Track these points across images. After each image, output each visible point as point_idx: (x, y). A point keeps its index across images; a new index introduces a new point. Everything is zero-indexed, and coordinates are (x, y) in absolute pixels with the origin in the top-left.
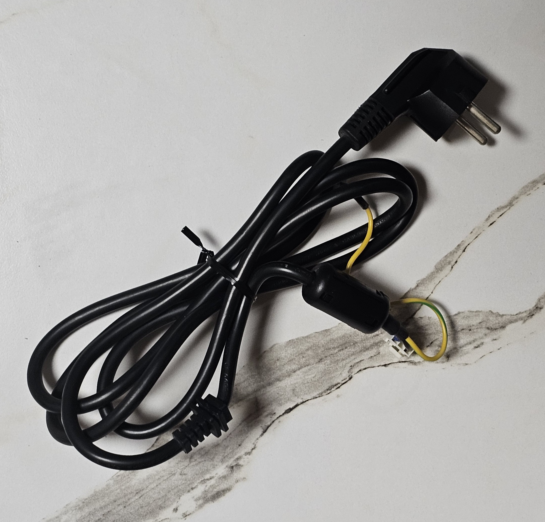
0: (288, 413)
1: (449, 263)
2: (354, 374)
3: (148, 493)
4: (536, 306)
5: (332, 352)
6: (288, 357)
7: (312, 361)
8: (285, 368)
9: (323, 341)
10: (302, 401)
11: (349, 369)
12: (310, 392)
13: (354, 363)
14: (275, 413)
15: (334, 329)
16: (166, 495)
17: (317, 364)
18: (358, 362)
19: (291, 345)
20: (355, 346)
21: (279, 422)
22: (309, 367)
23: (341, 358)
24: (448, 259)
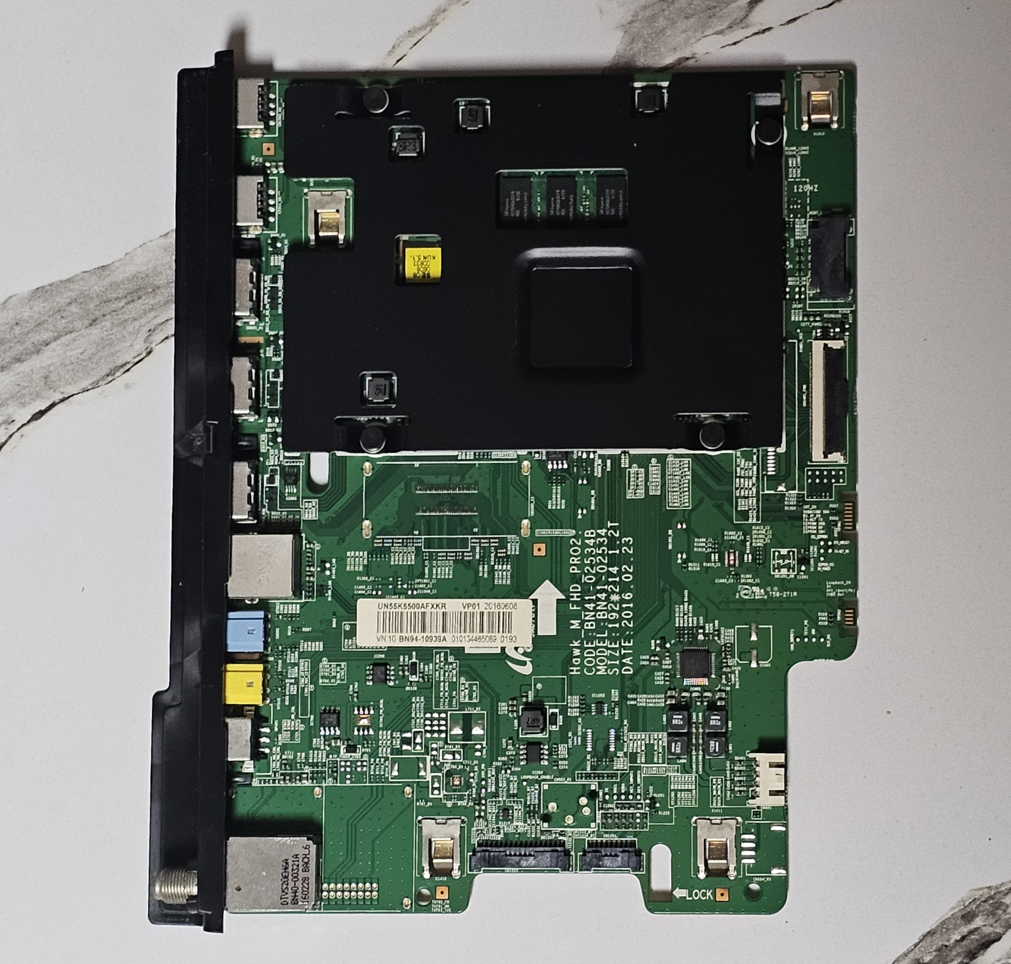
0: (37, 420)
5: (113, 306)
6: (35, 318)
7: (78, 324)
8: (30, 338)
9: (96, 286)
10: (61, 397)
12: (76, 381)
13: (156, 325)
14: (13, 421)
15: (117, 264)
17: (88, 331)
18: (163, 323)
19: (39, 297)
20: (156, 294)
21: (22, 436)
22: (73, 335)
23: (131, 316)
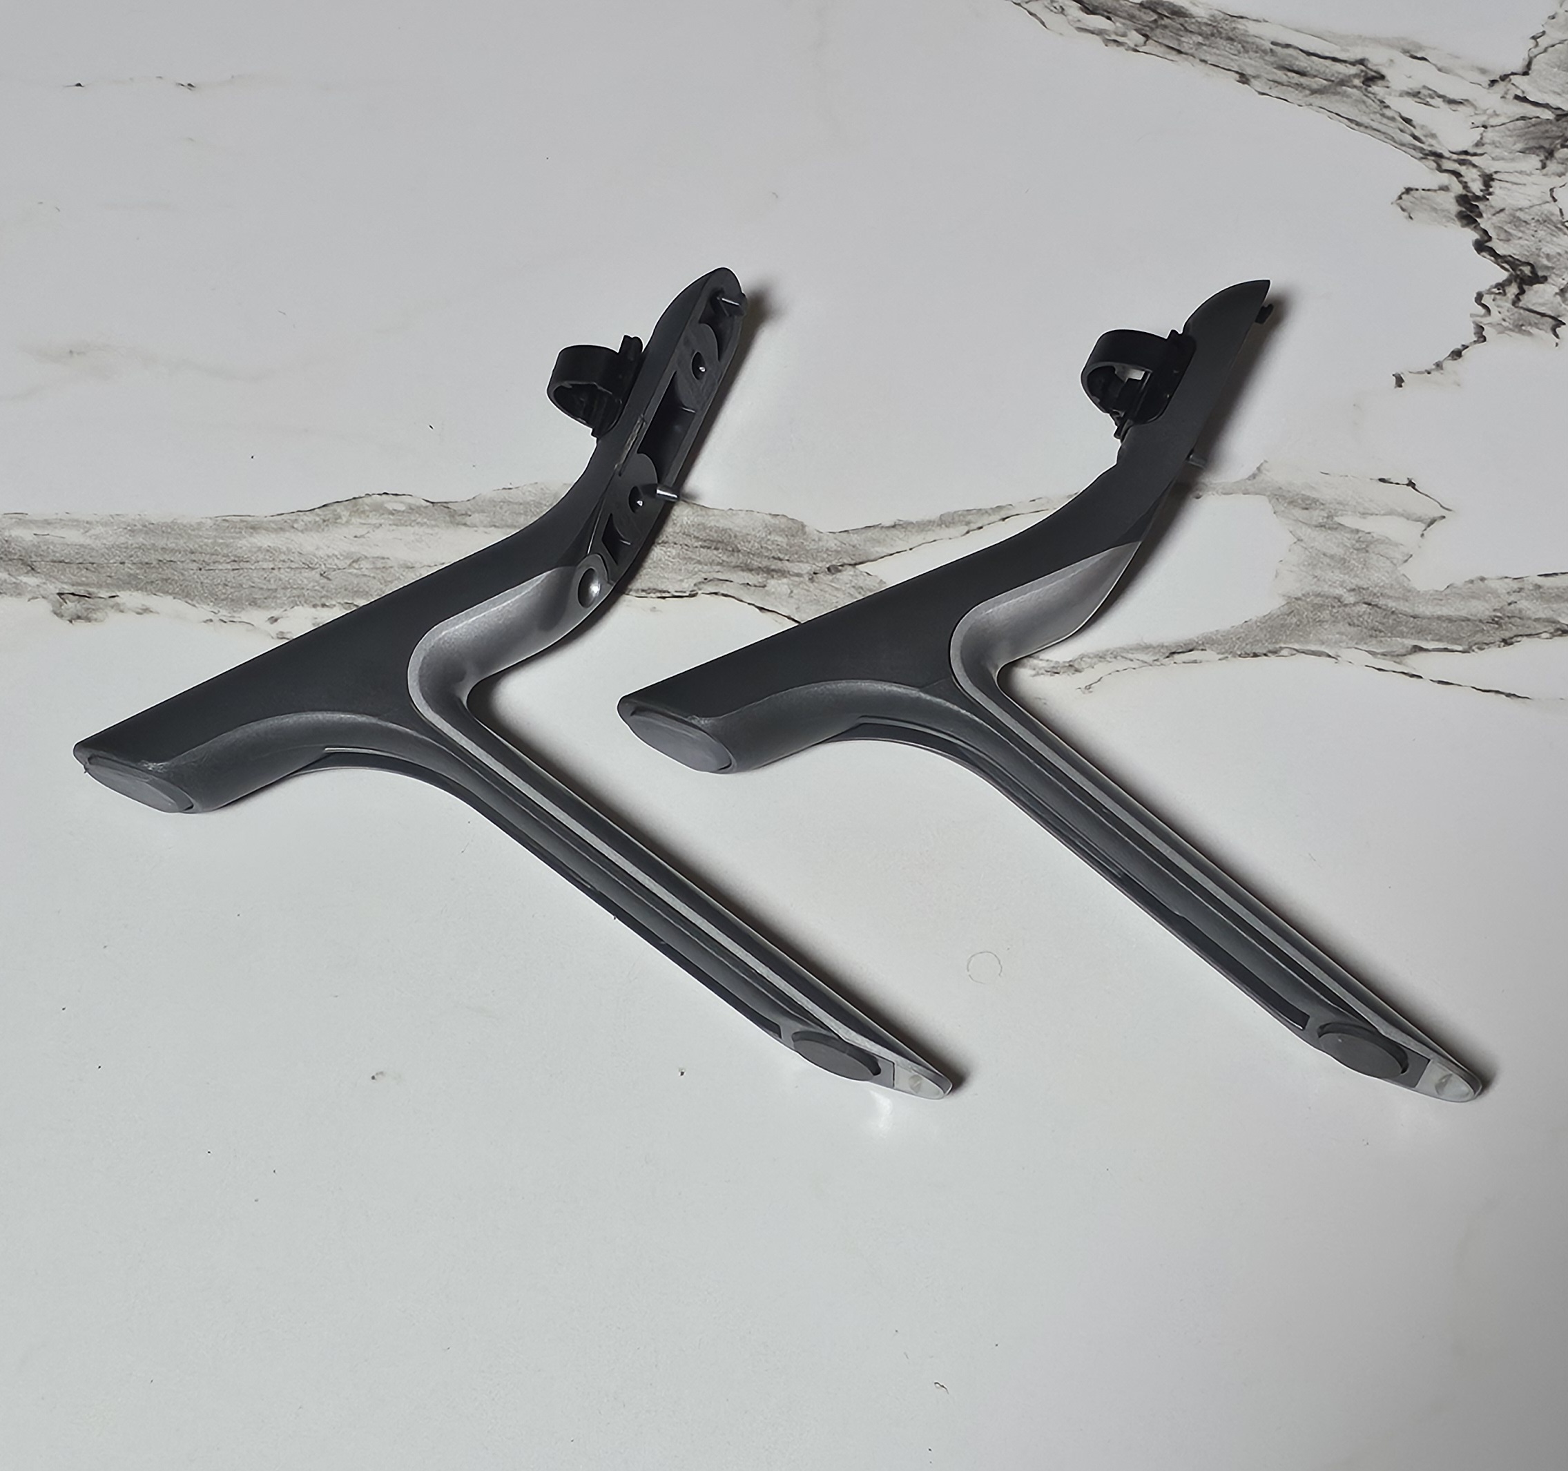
1: (968, 523)
2: (703, 593)
3: (251, 571)
4: (1071, 663)
11: (700, 580)
16: (276, 590)
24: (969, 518)
